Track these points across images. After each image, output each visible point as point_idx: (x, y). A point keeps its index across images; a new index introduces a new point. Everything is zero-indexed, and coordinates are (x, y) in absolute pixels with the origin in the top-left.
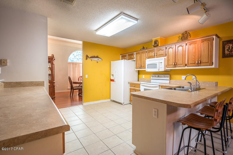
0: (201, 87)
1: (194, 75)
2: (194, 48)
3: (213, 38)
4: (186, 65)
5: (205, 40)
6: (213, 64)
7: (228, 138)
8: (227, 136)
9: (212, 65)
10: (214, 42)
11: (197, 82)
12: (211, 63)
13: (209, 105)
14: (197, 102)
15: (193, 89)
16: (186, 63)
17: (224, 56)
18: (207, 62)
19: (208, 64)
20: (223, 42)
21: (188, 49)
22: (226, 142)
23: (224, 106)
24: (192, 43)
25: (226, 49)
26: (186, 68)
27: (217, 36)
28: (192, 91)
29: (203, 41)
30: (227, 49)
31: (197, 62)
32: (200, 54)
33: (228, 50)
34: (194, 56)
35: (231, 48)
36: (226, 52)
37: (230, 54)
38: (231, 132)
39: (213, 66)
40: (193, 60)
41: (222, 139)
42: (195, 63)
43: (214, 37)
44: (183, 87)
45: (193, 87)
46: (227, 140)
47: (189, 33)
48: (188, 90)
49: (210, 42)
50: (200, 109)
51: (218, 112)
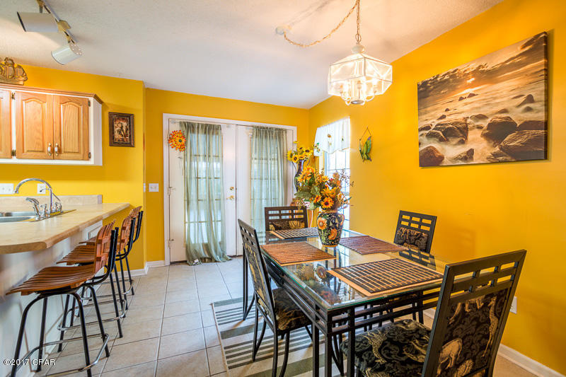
0: (63, 209)
1: (43, 181)
2: (39, 112)
3: (89, 102)
4: (13, 154)
5: (71, 100)
6: (90, 158)
7: (125, 296)
8: (125, 291)
9: (88, 160)
10: (91, 109)
11: (53, 197)
12: (86, 154)
13: (85, 244)
14: (58, 235)
15: (42, 215)
16: (14, 148)
17: (113, 142)
18: (77, 151)
19: (78, 155)
20: (111, 114)
21: (20, 111)
22: (122, 301)
23: (113, 232)
24: (31, 96)
25: (116, 130)
26: (14, 160)
27: (96, 97)
28: (39, 220)
29: (64, 101)
30: (118, 129)
31: (49, 149)
32: (58, 129)
33: (119, 132)
34: (38, 131)
35: (124, 130)
36: (117, 136)
37: (123, 140)
38: (131, 284)
39: (91, 162)
40: (38, 144)
41: (115, 301)
42: (43, 151)
43: (92, 99)
44: (8, 214)
45: (42, 210)
46: (123, 298)
47: (19, 67)
48: (28, 218)
49: (81, 108)
50: (64, 256)
51: (103, 243)
